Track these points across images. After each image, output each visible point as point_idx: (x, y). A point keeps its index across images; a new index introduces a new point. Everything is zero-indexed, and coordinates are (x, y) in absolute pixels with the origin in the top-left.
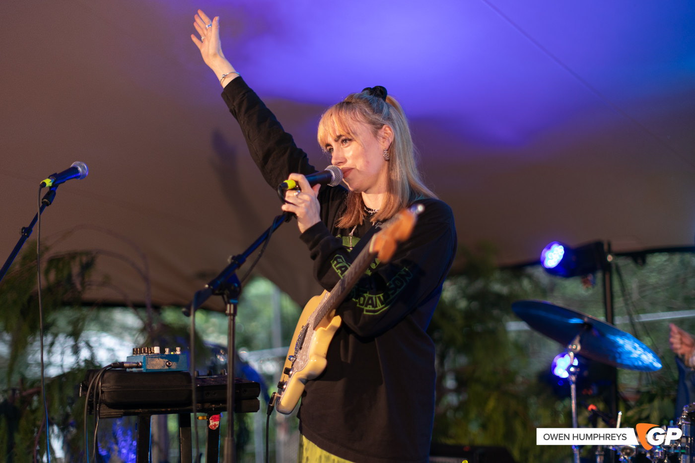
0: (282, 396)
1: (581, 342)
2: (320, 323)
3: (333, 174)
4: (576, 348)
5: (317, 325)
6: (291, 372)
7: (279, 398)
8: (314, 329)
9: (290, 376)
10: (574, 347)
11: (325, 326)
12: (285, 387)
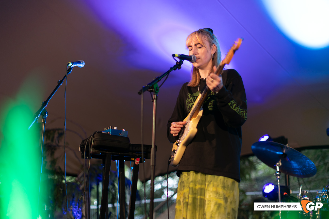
0: (174, 157)
1: (282, 162)
2: (193, 116)
3: (193, 58)
4: (280, 164)
5: (192, 117)
6: (179, 145)
7: (173, 158)
8: (190, 120)
9: (178, 146)
10: (279, 164)
11: (195, 117)
12: (176, 152)
